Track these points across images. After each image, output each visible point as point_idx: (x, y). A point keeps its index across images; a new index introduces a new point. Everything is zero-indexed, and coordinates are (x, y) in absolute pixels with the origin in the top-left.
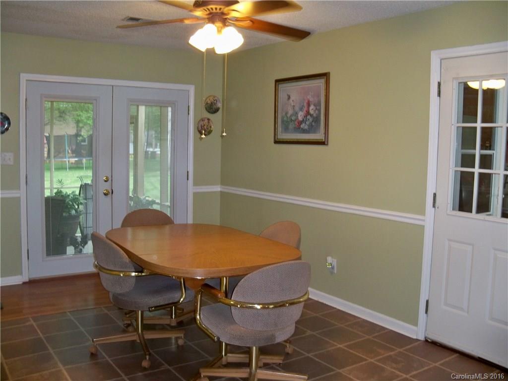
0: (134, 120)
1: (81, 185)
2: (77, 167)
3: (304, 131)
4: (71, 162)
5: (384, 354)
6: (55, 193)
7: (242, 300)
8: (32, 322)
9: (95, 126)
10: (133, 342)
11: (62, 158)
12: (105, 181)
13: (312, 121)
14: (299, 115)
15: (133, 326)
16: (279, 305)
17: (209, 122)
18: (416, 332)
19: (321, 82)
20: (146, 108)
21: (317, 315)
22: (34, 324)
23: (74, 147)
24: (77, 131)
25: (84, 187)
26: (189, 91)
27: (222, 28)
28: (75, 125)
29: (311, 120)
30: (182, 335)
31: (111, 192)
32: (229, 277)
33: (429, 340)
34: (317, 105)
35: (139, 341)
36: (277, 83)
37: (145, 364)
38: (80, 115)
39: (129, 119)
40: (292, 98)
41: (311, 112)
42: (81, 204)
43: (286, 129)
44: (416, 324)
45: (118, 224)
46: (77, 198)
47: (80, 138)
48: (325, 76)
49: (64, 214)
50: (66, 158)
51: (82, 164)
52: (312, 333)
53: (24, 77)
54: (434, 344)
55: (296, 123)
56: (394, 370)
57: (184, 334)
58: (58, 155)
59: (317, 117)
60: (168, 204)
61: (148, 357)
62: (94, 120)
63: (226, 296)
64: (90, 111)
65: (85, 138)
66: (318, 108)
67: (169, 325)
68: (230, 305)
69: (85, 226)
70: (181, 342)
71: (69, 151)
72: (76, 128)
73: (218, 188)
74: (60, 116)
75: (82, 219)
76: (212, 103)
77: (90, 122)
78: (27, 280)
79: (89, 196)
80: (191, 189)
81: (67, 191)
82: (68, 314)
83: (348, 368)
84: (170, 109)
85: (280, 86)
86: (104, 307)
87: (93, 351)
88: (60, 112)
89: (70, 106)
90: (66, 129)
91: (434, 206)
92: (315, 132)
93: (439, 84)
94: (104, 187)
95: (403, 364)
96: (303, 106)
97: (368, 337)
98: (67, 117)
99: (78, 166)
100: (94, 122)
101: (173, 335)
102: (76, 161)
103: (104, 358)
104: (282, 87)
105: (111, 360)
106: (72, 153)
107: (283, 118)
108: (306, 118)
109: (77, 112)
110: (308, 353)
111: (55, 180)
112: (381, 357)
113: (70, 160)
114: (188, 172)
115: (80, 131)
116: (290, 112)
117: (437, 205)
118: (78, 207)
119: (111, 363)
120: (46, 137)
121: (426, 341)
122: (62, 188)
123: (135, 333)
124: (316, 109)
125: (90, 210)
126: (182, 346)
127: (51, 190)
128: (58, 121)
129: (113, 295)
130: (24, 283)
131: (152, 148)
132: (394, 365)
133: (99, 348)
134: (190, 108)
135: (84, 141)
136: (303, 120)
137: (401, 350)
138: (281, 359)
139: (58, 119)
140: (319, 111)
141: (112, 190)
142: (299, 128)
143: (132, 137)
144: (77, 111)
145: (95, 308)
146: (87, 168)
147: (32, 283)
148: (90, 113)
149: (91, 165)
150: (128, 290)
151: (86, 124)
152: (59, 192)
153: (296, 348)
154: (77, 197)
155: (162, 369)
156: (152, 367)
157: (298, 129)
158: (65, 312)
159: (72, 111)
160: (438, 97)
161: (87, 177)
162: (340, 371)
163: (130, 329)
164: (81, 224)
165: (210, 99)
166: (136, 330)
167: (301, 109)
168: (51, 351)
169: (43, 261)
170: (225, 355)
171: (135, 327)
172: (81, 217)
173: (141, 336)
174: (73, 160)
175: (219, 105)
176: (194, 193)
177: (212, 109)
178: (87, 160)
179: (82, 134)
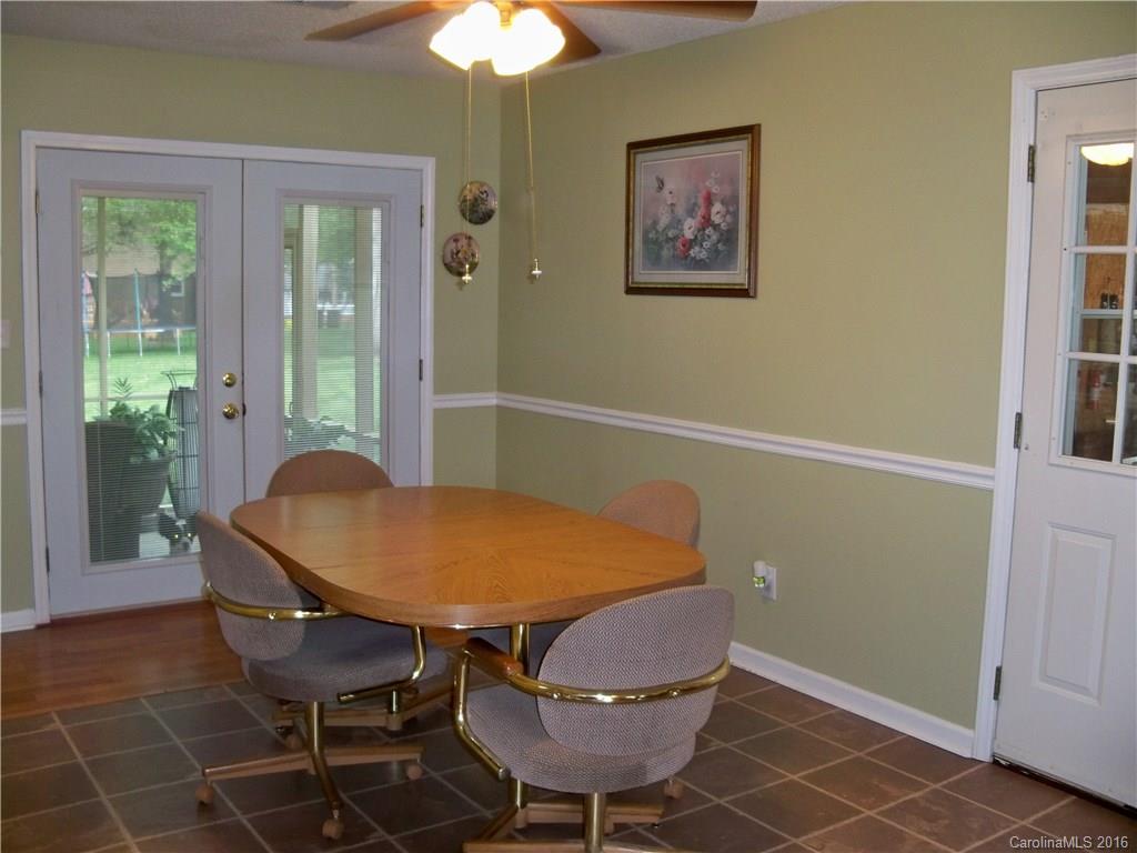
0: (293, 239)
1: (171, 392)
2: (162, 347)
3: (699, 265)
4: (147, 336)
5: (898, 798)
6: (111, 411)
7: (563, 681)
8: (58, 724)
9: (201, 256)
10: (301, 774)
11: (129, 328)
12: (228, 385)
13: (719, 241)
14: (686, 226)
15: (299, 734)
16: (659, 693)
17: (469, 245)
18: (971, 742)
19: (739, 148)
20: (320, 213)
21: (733, 700)
22: (63, 728)
23: (155, 303)
24: (161, 265)
25: (177, 396)
26: (421, 170)
27: (510, 12)
28: (155, 253)
29: (715, 237)
30: (417, 756)
31: (240, 408)
32: (531, 625)
33: (1003, 762)
34: (731, 201)
35: (313, 772)
36: (632, 151)
37: (331, 829)
38: (167, 230)
39: (282, 237)
40: (669, 186)
41: (716, 219)
42: (173, 434)
43: (655, 260)
44: (971, 724)
45: (258, 491)
46: (163, 422)
47: (167, 283)
48: (750, 132)
49: (133, 460)
50: (136, 328)
51: (174, 340)
52: (723, 745)
53: (31, 139)
54: (1015, 769)
55: (679, 244)
56: (925, 839)
57: (423, 755)
58: (118, 321)
59: (728, 231)
60: (376, 435)
61: (336, 814)
62: (200, 240)
63: (526, 672)
64: (190, 221)
65: (179, 282)
66: (731, 209)
67: (383, 729)
68: (535, 694)
69: (181, 485)
70: (414, 772)
71: (145, 312)
72: (158, 259)
73: (491, 399)
74: (123, 234)
75: (174, 468)
76: (476, 199)
77: (191, 246)
78: (46, 619)
79: (190, 417)
80: (430, 401)
81: (140, 406)
82: (143, 701)
83: (816, 833)
84: (376, 214)
85: (640, 157)
86: (227, 685)
87: (204, 796)
88: (121, 224)
89: (145, 209)
90: (136, 262)
91: (1017, 444)
92: (724, 267)
93: (1032, 151)
94: (224, 400)
95: (946, 822)
96: (695, 204)
97: (857, 754)
98: (137, 234)
99: (165, 344)
100: (198, 246)
101: (392, 757)
102: (159, 333)
103: (232, 814)
104: (643, 159)
105: (249, 820)
106: (152, 316)
107: (646, 233)
108: (704, 233)
109: (161, 224)
110: (719, 797)
111: (111, 378)
112: (892, 804)
113: (147, 331)
114: (421, 361)
115: (169, 266)
116: (664, 220)
117: (1025, 440)
118: (165, 443)
119: (249, 826)
120: (91, 280)
121: (996, 763)
122: (127, 398)
123: (305, 754)
124: (728, 212)
125: (193, 449)
126: (418, 781)
127: (101, 404)
128: (118, 243)
129: (251, 665)
130: (40, 627)
131: (331, 303)
132: (925, 825)
133: (219, 791)
134: (424, 212)
135: (176, 288)
136: (696, 237)
137: (938, 786)
138: (658, 815)
139: (117, 239)
140: (735, 215)
141: (244, 406)
142: (686, 257)
143: (288, 279)
144: (160, 220)
145: (206, 688)
146: (185, 350)
147: (58, 625)
148: (192, 226)
149: (194, 343)
150: (287, 654)
151: (180, 250)
152: (120, 409)
153: (688, 784)
154: (161, 418)
155: (371, 841)
156: (346, 838)
157: (686, 260)
158: (138, 698)
159: (149, 221)
160: (1030, 184)
161: (184, 373)
162: (800, 841)
163: (292, 741)
164: (173, 480)
165: (471, 191)
166: (308, 744)
167: (691, 212)
168: (104, 798)
169: (83, 575)
170: (524, 805)
171: (305, 736)
172: (172, 465)
173: (319, 761)
174: (153, 332)
175: (494, 204)
176: (437, 412)
177: (477, 212)
178: (183, 332)
179: (173, 272)
